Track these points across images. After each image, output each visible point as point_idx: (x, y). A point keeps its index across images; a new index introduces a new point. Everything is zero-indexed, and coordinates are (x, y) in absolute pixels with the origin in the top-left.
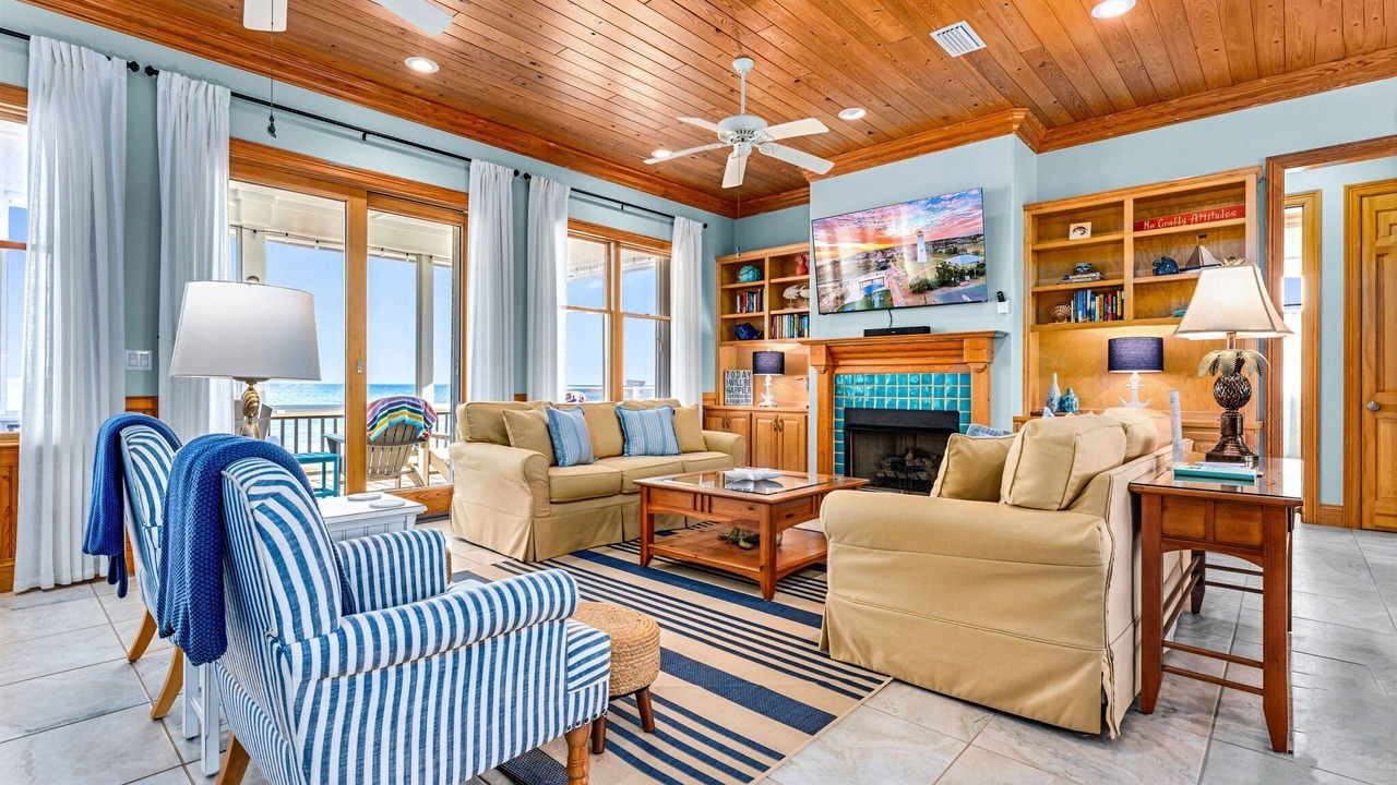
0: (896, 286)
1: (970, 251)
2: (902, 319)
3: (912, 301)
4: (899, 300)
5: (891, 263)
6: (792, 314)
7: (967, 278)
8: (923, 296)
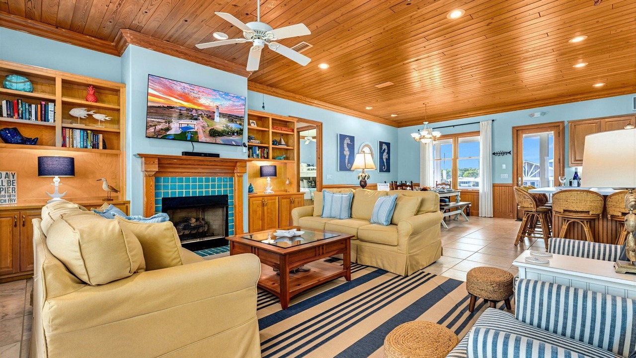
0: (201, 131)
1: (238, 123)
2: (199, 148)
3: (208, 139)
4: (202, 137)
5: (200, 118)
6: (86, 130)
7: (236, 134)
8: (215, 139)
